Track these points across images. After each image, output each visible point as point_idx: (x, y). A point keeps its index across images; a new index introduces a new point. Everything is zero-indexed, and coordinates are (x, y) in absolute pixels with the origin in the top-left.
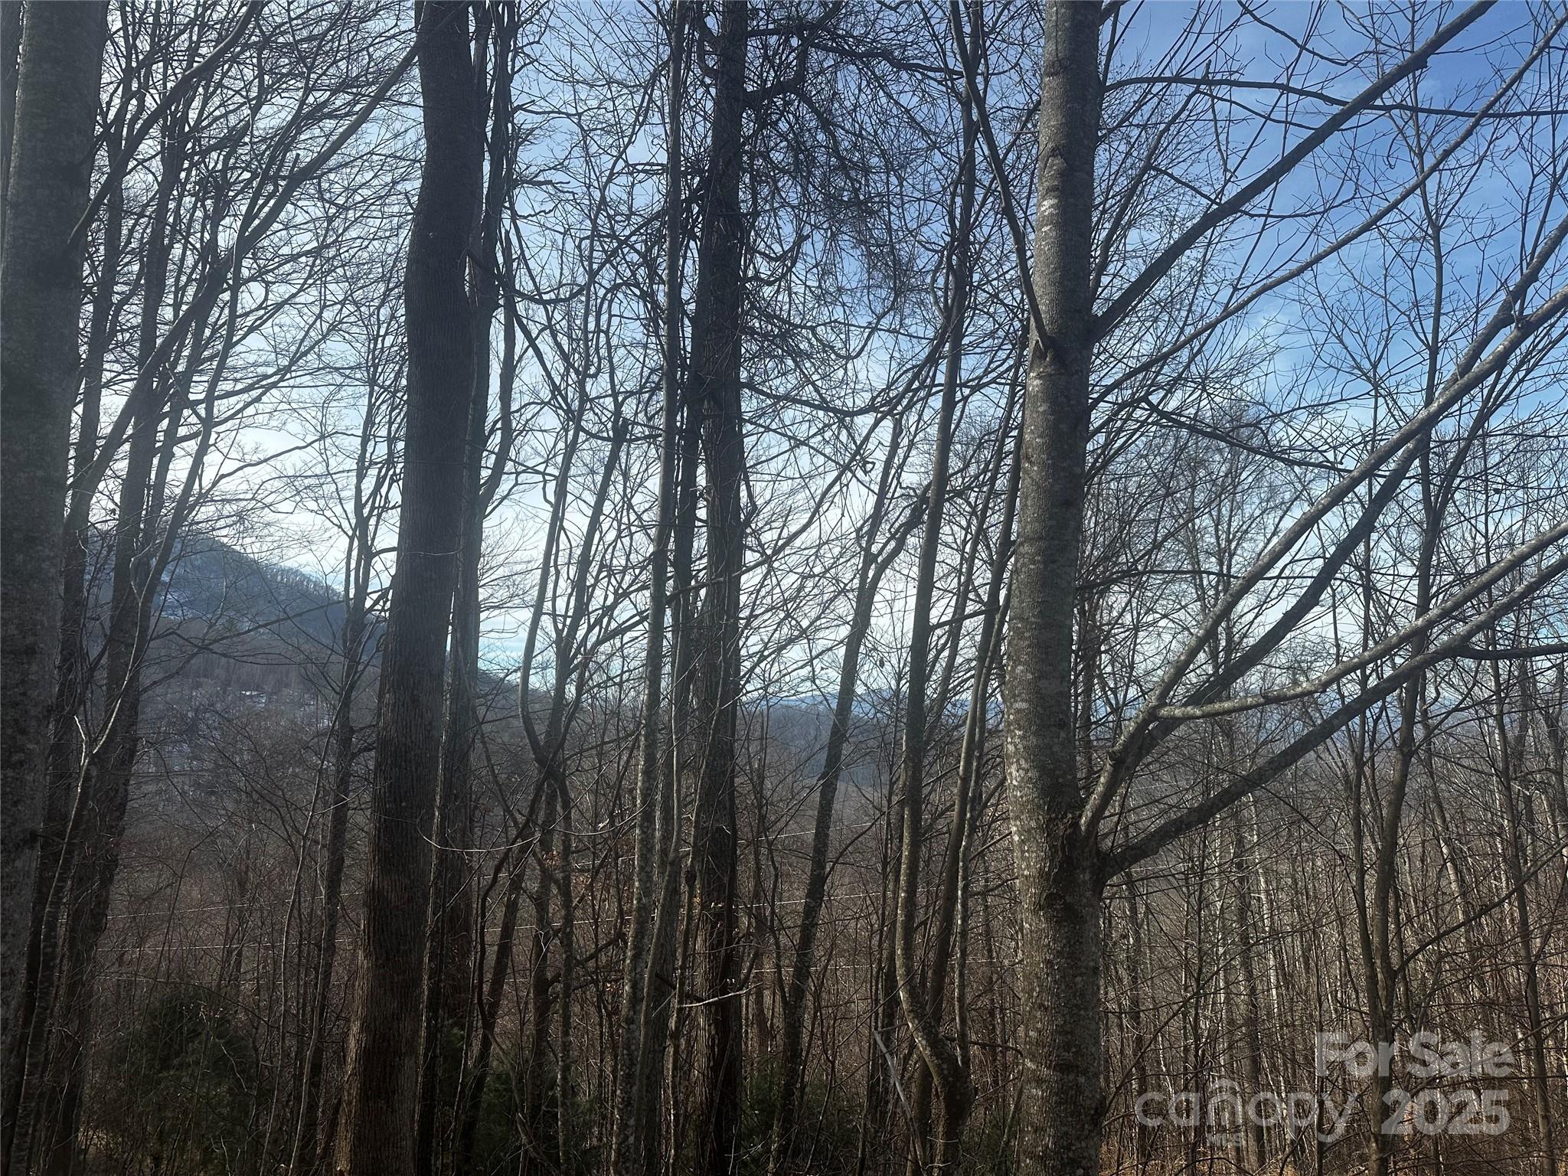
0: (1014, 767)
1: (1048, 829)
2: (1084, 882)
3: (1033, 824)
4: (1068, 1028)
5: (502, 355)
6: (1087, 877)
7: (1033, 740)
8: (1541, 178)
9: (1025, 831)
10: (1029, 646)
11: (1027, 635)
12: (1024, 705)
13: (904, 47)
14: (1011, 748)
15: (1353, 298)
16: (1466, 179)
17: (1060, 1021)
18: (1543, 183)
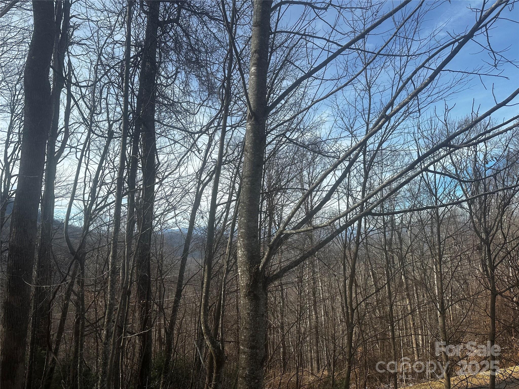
0: (240, 250)
1: (249, 270)
2: (260, 287)
3: (245, 269)
4: (254, 334)
5: (65, 105)
6: (261, 285)
7: (246, 242)
8: (397, 75)
9: (243, 271)
10: (245, 211)
11: (245, 208)
12: (243, 231)
13: (213, 12)
14: (239, 244)
15: (346, 106)
16: (378, 74)
17: (252, 333)
18: (398, 76)
